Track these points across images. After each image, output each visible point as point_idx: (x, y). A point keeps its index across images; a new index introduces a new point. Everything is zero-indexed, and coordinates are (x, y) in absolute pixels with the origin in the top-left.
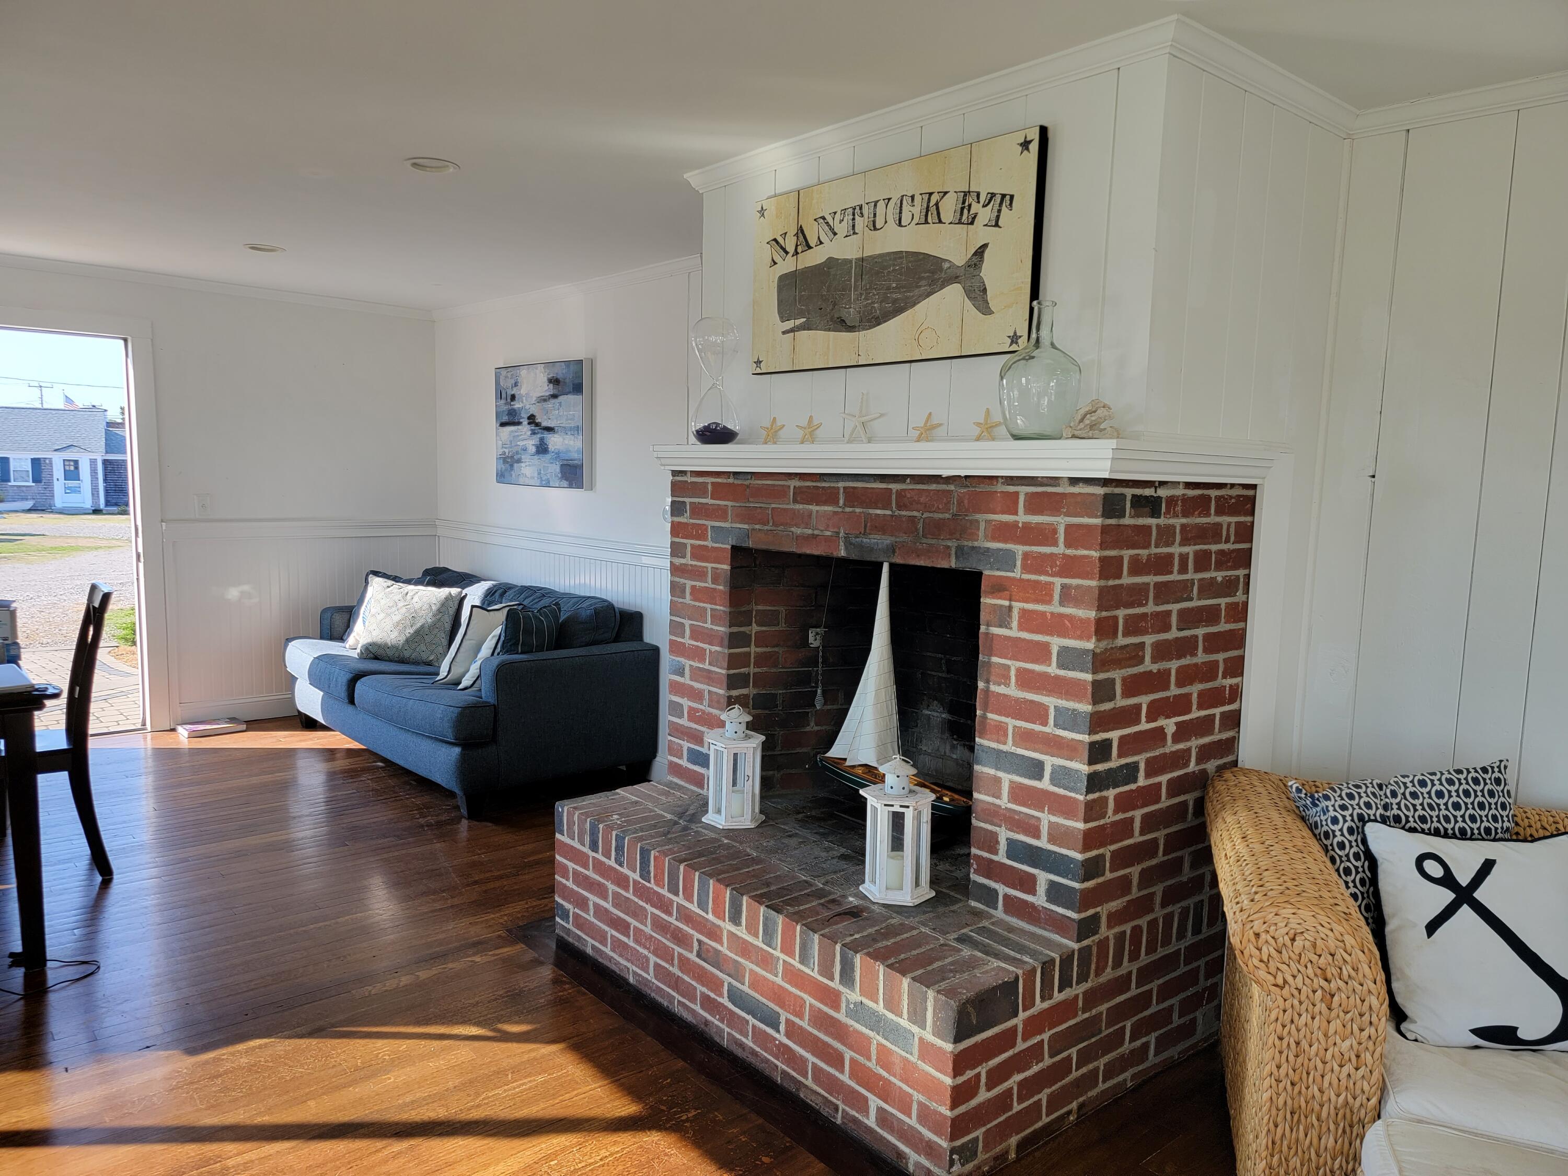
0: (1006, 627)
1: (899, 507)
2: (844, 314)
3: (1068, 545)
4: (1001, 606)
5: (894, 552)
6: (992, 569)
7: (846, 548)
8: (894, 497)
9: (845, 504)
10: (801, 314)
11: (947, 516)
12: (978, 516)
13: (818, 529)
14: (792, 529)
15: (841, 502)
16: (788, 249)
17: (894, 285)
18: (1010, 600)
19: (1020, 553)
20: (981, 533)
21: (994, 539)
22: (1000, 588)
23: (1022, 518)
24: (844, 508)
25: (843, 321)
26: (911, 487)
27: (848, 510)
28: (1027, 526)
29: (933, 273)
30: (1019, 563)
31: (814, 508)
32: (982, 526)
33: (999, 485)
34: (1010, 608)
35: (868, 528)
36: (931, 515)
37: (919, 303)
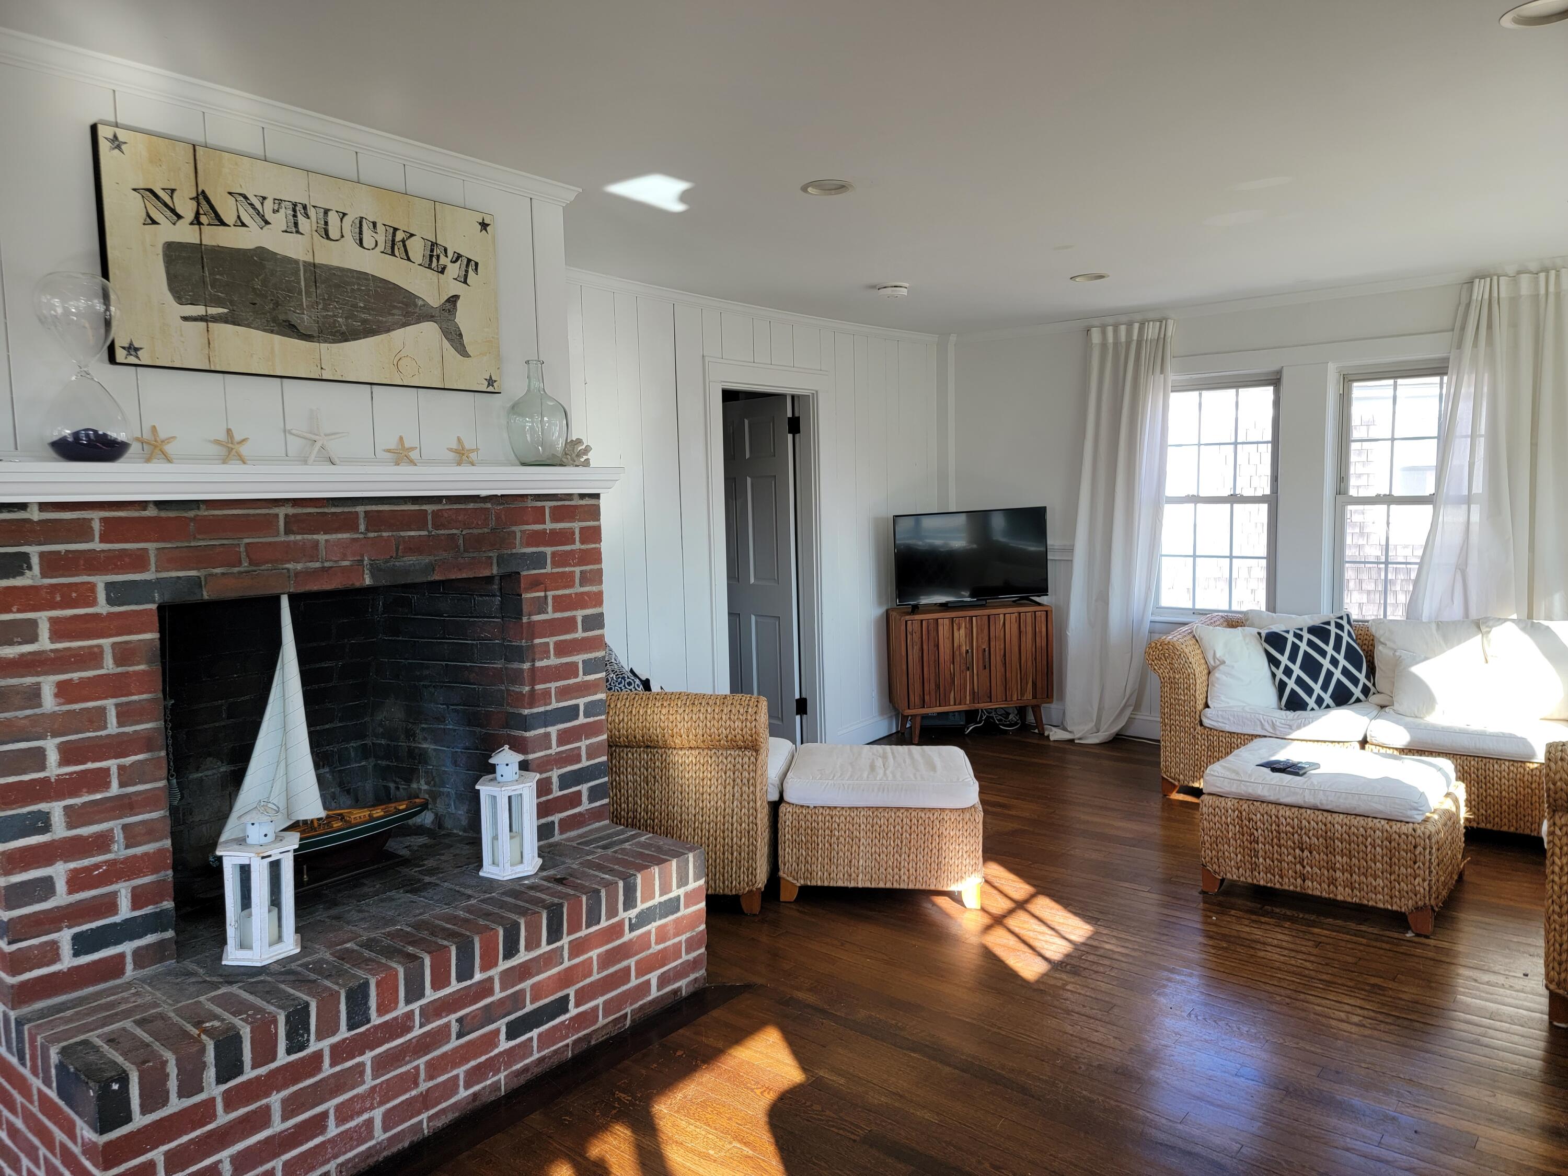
0: (544, 613)
1: (436, 526)
2: (294, 319)
3: (582, 542)
4: (539, 597)
5: (434, 570)
6: (528, 569)
7: (373, 576)
8: (430, 517)
9: (367, 530)
10: (218, 303)
11: (486, 530)
12: (514, 528)
13: (331, 561)
14: (287, 566)
15: (362, 528)
16: (179, 210)
17: (362, 305)
18: (545, 591)
19: (550, 553)
20: (518, 541)
21: (529, 545)
22: (536, 583)
23: (549, 526)
24: (366, 534)
25: (294, 326)
26: (447, 507)
27: (371, 535)
28: (553, 531)
29: (406, 305)
30: (549, 561)
31: (322, 538)
32: (518, 535)
33: (529, 501)
34: (546, 597)
35: (400, 551)
36: (471, 531)
37: (394, 330)
